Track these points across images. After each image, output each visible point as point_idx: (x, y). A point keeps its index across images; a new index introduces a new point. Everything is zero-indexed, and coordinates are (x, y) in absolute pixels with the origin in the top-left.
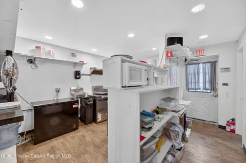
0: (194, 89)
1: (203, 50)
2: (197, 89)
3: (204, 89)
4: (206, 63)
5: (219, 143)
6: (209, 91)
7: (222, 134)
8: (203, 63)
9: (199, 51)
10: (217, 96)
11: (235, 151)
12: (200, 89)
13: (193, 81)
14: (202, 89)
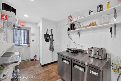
0: (18, 44)
1: (24, 23)
2: (21, 44)
3: (24, 44)
4: (25, 30)
5: (33, 68)
6: (26, 44)
7: (33, 63)
8: (23, 30)
9: (22, 23)
10: (29, 46)
11: (39, 67)
12: (22, 44)
13: (18, 39)
14: (23, 44)
